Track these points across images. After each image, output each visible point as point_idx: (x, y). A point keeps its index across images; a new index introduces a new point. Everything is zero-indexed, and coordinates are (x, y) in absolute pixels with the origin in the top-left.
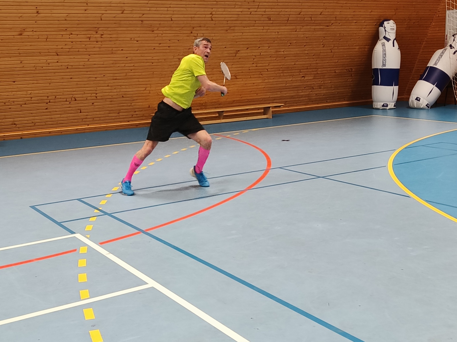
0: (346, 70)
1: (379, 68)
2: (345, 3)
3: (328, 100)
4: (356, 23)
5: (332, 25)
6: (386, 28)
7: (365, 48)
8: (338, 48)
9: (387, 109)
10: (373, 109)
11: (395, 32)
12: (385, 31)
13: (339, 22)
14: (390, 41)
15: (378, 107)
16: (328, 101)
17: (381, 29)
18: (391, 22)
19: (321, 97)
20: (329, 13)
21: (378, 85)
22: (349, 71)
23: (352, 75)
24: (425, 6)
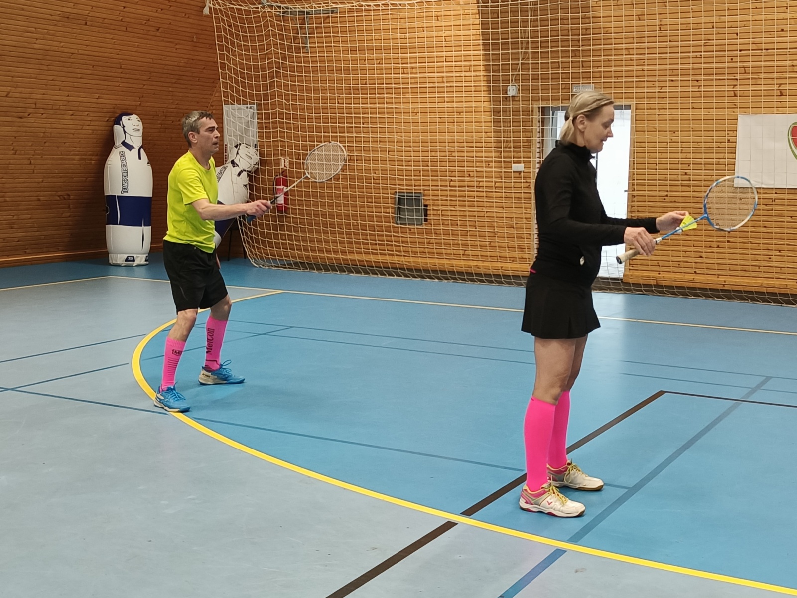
0: (59, 196)
1: (116, 195)
2: (51, 79)
3: (27, 249)
4: (72, 115)
5: (29, 116)
6: (125, 128)
7: (91, 160)
8: (42, 157)
9: (134, 265)
10: (110, 265)
11: (141, 135)
12: (125, 132)
13: (42, 111)
14: (133, 150)
15: (118, 263)
16: (28, 251)
18: (134, 117)
19: (14, 244)
20: (24, 95)
21: (117, 224)
22: (65, 199)
23: (69, 206)
24: (189, 95)
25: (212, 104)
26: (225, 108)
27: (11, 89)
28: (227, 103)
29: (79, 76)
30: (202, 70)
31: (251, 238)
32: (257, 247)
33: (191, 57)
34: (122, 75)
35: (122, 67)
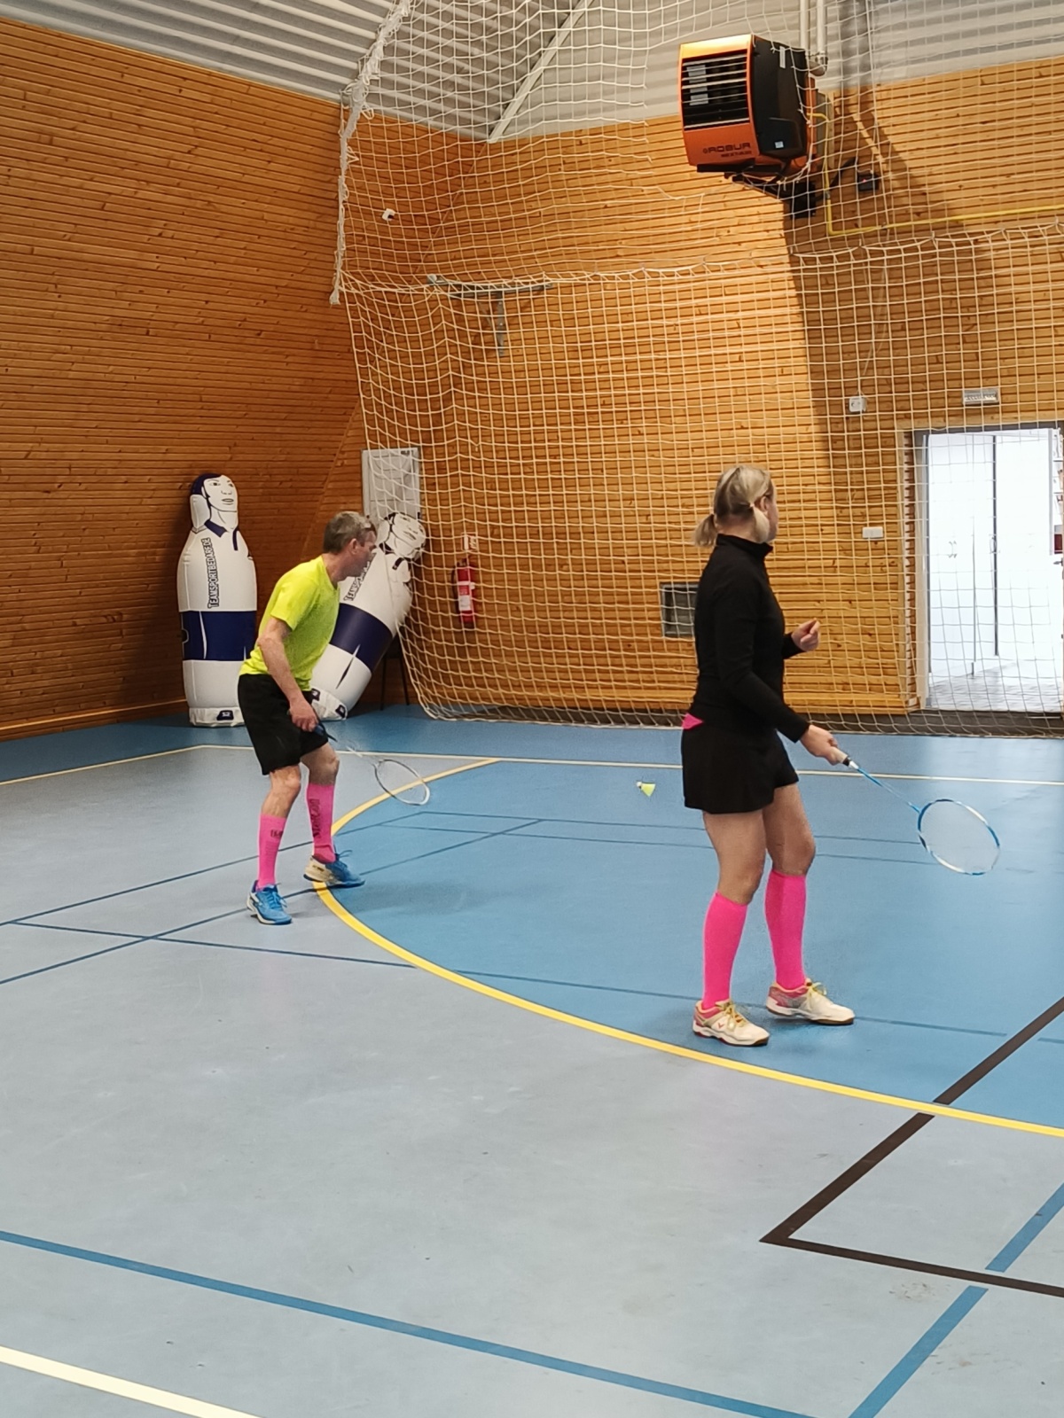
0: (105, 616)
1: (200, 610)
2: (94, 426)
3: (57, 706)
4: (126, 482)
5: (61, 488)
6: (210, 499)
7: (154, 554)
8: (79, 554)
9: (232, 725)
10: (193, 726)
11: (236, 509)
12: (210, 505)
13: (79, 479)
14: (225, 534)
15: (206, 722)
16: (58, 709)
17: (197, 500)
18: (223, 480)
19: (37, 698)
20: (51, 455)
21: (202, 659)
22: (114, 621)
23: (121, 632)
24: (308, 437)
25: (343, 450)
26: (368, 455)
27: (32, 447)
28: (374, 447)
29: (137, 418)
30: (326, 395)
33: (311, 375)
34: (203, 412)
35: (203, 400)
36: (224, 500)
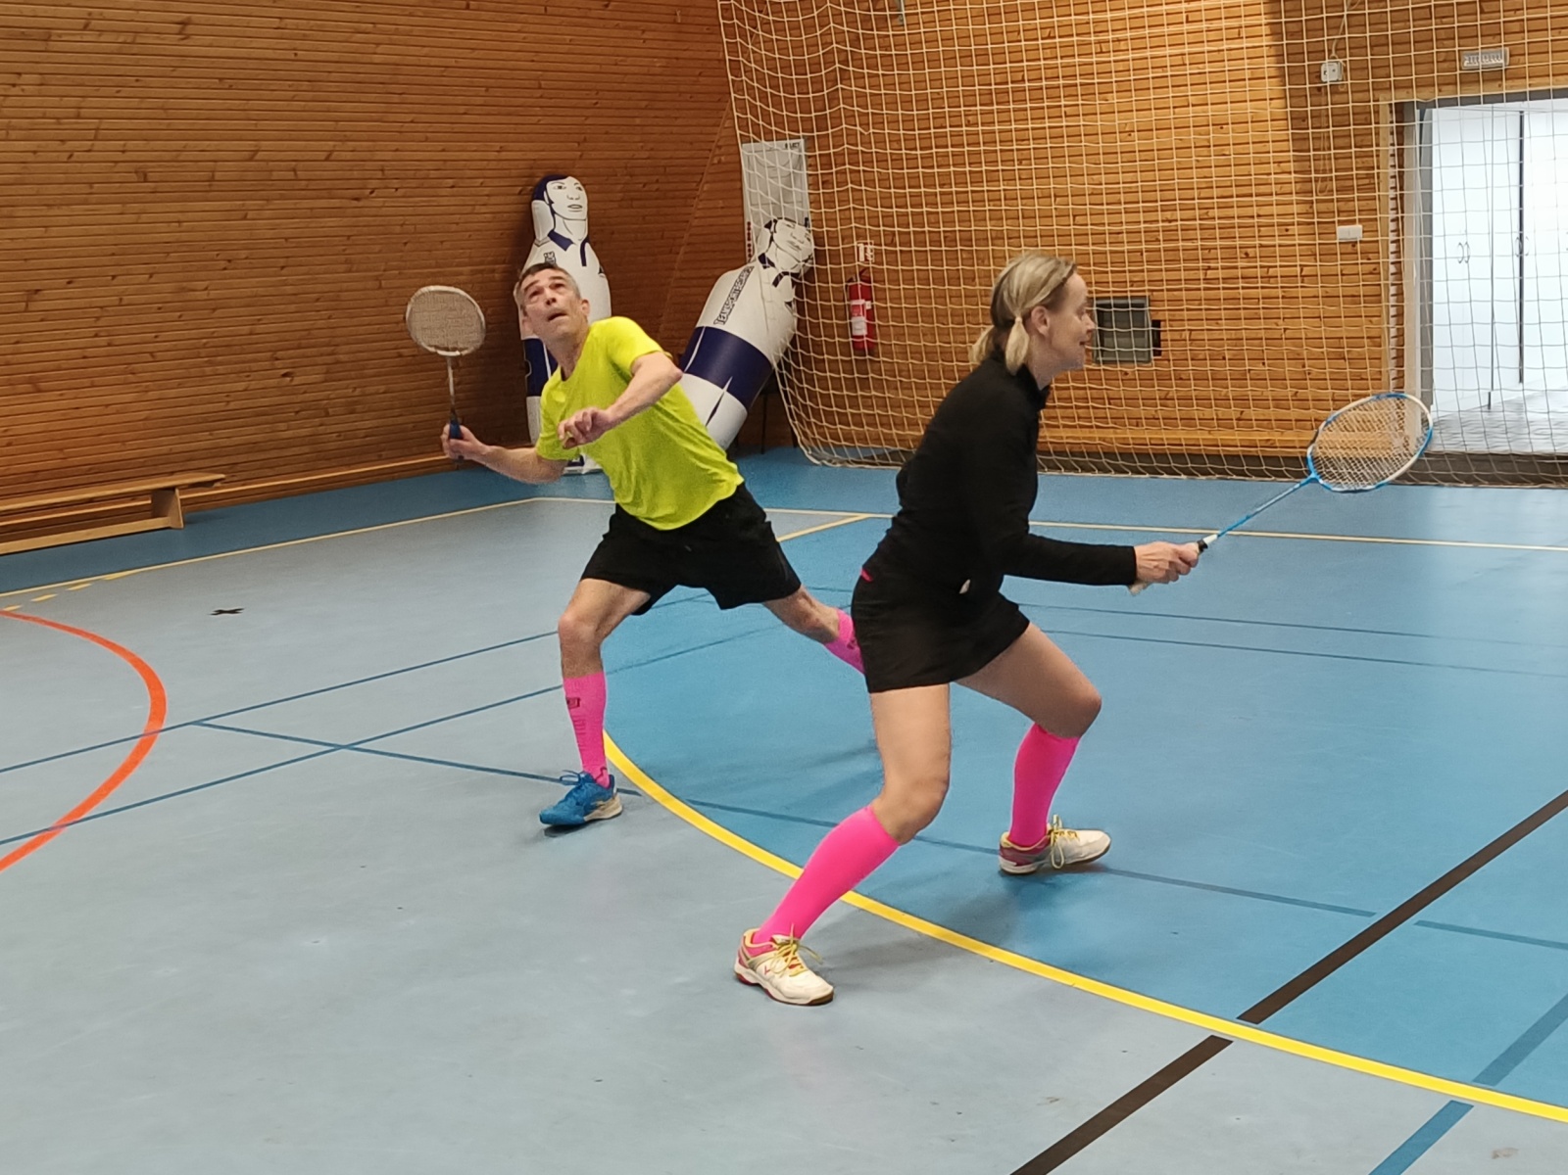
2: (409, 120)
3: (383, 450)
4: (453, 187)
5: (373, 195)
6: (553, 205)
7: (493, 271)
8: (399, 273)
9: (583, 472)
11: (585, 216)
12: (553, 213)
13: (396, 183)
14: (571, 247)
16: (384, 454)
17: (539, 207)
18: (570, 183)
19: (357, 441)
20: (358, 155)
23: (458, 364)
24: (675, 130)
25: (719, 144)
26: (745, 150)
27: (334, 146)
28: (746, 140)
29: (462, 109)
30: (695, 79)
31: (805, 407)
32: (815, 424)
33: (675, 54)
34: (543, 102)
35: (543, 86)
36: (570, 207)
